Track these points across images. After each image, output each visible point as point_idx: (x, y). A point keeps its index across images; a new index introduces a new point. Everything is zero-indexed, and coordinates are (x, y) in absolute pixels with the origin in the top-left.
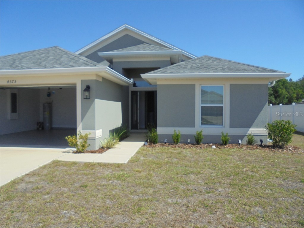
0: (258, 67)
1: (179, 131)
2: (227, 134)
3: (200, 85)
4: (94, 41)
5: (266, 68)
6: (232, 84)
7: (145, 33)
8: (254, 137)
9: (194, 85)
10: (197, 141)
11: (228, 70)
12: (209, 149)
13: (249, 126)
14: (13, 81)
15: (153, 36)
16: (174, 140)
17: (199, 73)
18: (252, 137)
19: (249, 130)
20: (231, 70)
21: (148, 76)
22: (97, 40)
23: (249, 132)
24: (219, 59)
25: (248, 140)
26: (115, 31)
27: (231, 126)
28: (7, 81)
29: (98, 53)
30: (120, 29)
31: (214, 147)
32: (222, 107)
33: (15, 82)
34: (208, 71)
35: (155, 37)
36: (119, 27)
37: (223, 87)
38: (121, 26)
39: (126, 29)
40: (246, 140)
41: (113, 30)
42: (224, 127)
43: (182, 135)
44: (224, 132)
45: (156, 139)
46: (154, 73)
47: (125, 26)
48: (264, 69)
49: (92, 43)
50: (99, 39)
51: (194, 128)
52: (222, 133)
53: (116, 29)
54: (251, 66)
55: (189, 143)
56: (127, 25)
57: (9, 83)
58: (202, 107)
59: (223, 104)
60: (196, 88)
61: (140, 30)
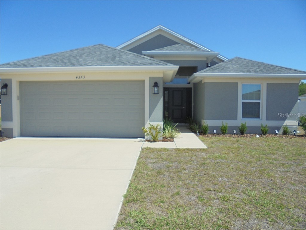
0: (290, 69)
1: (226, 123)
2: (267, 125)
3: (242, 83)
4: (130, 40)
5: (298, 70)
6: (269, 83)
7: (178, 34)
8: (289, 128)
9: (237, 83)
10: (242, 131)
11: (266, 71)
12: (248, 139)
13: (285, 119)
14: (82, 76)
15: (185, 37)
16: (223, 131)
17: (243, 73)
18: (287, 129)
19: (284, 122)
20: (268, 71)
21: (200, 74)
22: (132, 39)
23: (285, 124)
24: (251, 61)
25: (283, 131)
26: (150, 31)
27: (267, 119)
28: (76, 77)
29: (142, 52)
30: (155, 29)
31: (258, 136)
32: (259, 103)
33: (84, 77)
34: (250, 72)
35: (188, 39)
36: (154, 28)
37: (260, 85)
38: (156, 27)
39: (160, 30)
40: (281, 130)
41: (149, 30)
42: (262, 120)
43: (229, 127)
44: (263, 124)
45: (207, 130)
46: (205, 72)
47: (160, 27)
48: (296, 71)
49: (127, 41)
50: (134, 38)
51: (236, 121)
52: (262, 125)
53: (152, 29)
54: (284, 68)
55: (235, 134)
56: (162, 26)
57: (78, 78)
58: (243, 103)
59: (260, 100)
60: (238, 86)
61: (174, 31)
